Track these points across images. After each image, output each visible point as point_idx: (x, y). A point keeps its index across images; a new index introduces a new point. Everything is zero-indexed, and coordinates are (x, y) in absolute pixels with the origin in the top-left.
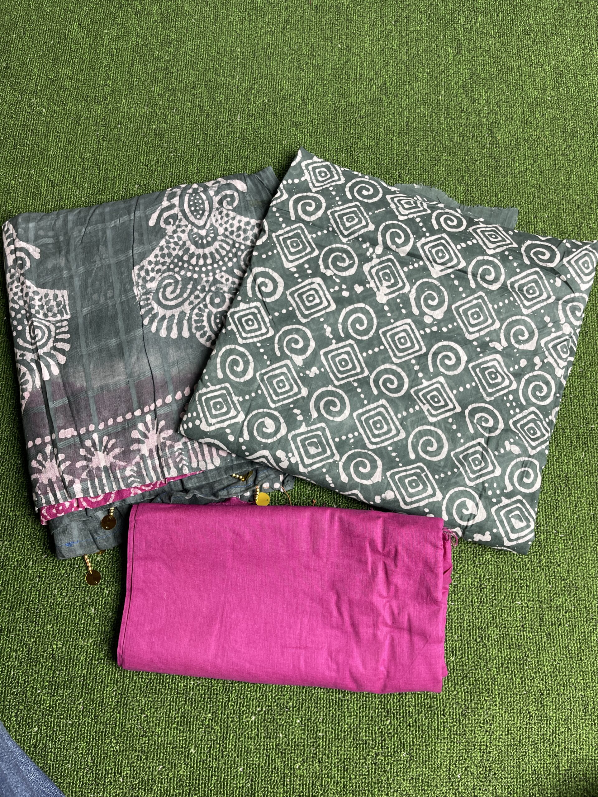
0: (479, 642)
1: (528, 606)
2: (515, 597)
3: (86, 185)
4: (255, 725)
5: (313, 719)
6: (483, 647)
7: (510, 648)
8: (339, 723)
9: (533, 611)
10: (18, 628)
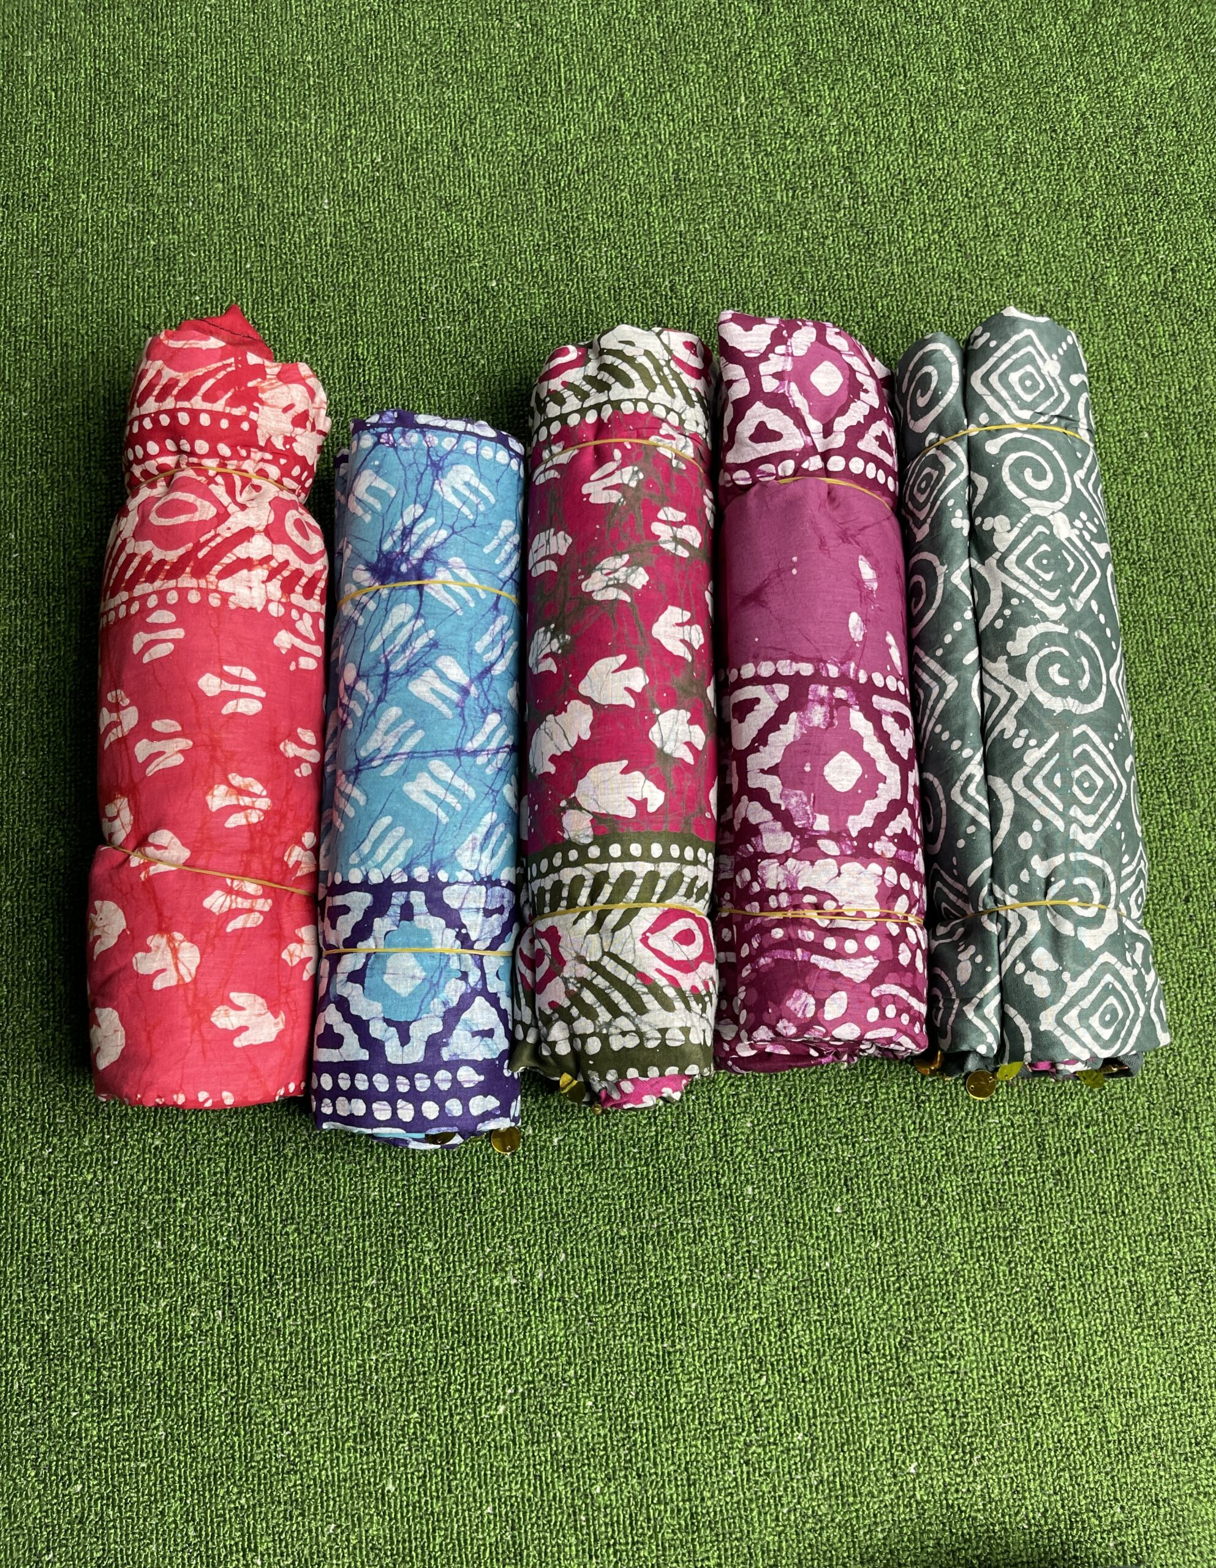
0: (925, 1207)
1: (1012, 1125)
2: (987, 1110)
3: (28, 384)
4: (506, 1422)
5: (617, 1396)
6: (933, 1215)
7: (984, 1210)
8: (668, 1396)
9: (1024, 1132)
10: (15, 1297)
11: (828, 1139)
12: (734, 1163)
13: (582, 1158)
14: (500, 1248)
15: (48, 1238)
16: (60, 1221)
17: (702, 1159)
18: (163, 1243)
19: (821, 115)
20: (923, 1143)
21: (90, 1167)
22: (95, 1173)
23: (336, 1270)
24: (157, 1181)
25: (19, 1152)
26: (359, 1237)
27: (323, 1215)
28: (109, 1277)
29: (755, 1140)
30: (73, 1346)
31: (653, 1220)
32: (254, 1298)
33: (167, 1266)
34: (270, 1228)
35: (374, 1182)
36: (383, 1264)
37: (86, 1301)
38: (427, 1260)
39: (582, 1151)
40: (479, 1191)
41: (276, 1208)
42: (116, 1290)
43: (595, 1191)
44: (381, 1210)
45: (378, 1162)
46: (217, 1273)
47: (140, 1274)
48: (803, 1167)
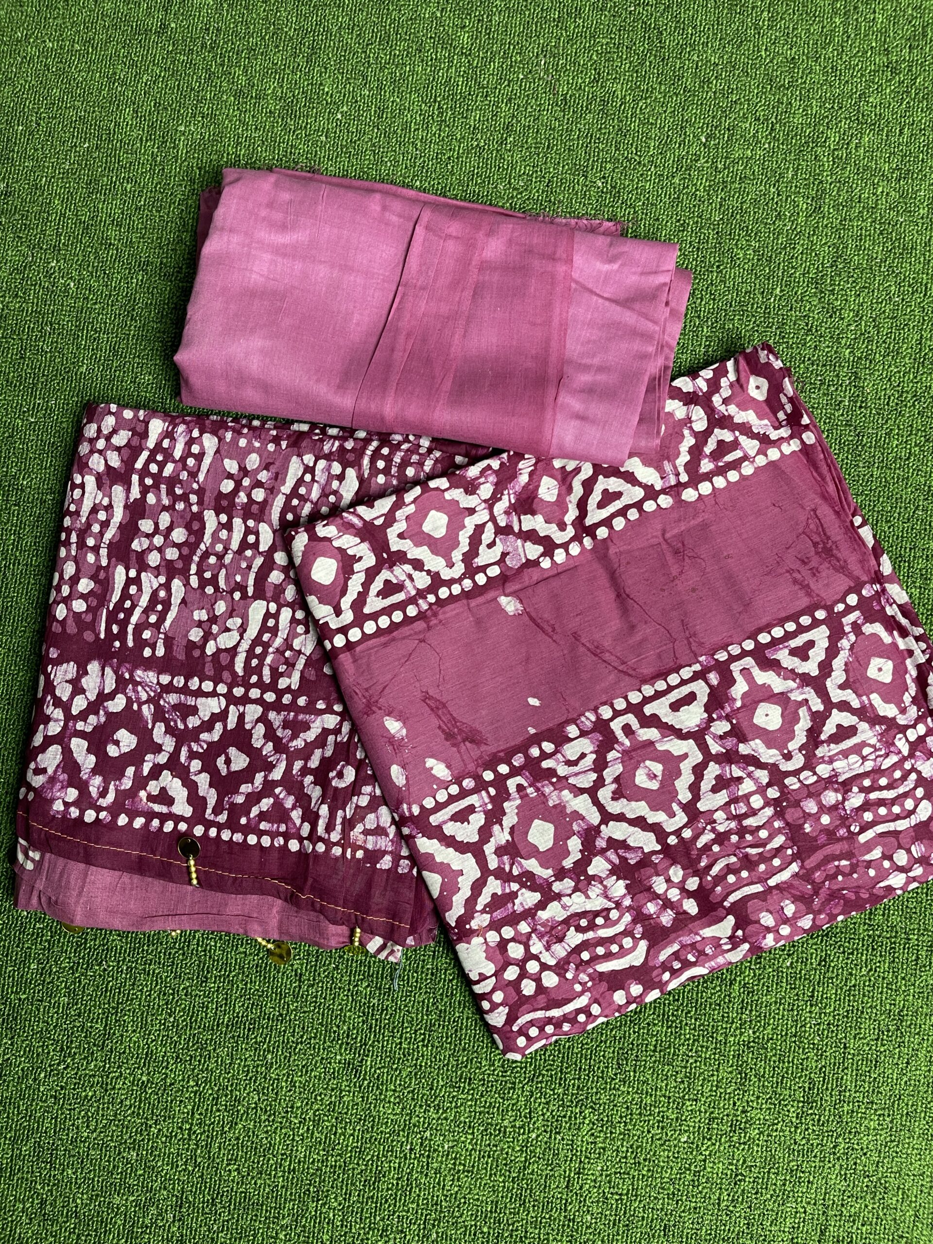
11: (659, 1193)
12: (581, 1196)
13: (464, 1165)
14: (388, 1219)
15: (55, 1132)
16: (65, 1122)
17: (558, 1186)
18: (138, 1155)
19: (842, 319)
20: (732, 1212)
21: (92, 1086)
22: (95, 1092)
23: (262, 1205)
24: (140, 1108)
25: (42, 1063)
26: (283, 1187)
27: (258, 1162)
28: (95, 1170)
29: (601, 1182)
30: (62, 1214)
31: (509, 1225)
32: (198, 1212)
33: (138, 1173)
34: (218, 1164)
35: (302, 1147)
36: (298, 1211)
37: (76, 1183)
38: (331, 1215)
39: (465, 1160)
40: (380, 1172)
41: (225, 1149)
42: (98, 1181)
43: (469, 1193)
44: (304, 1170)
45: (308, 1133)
46: (174, 1186)
47: (118, 1174)
48: (635, 1210)
